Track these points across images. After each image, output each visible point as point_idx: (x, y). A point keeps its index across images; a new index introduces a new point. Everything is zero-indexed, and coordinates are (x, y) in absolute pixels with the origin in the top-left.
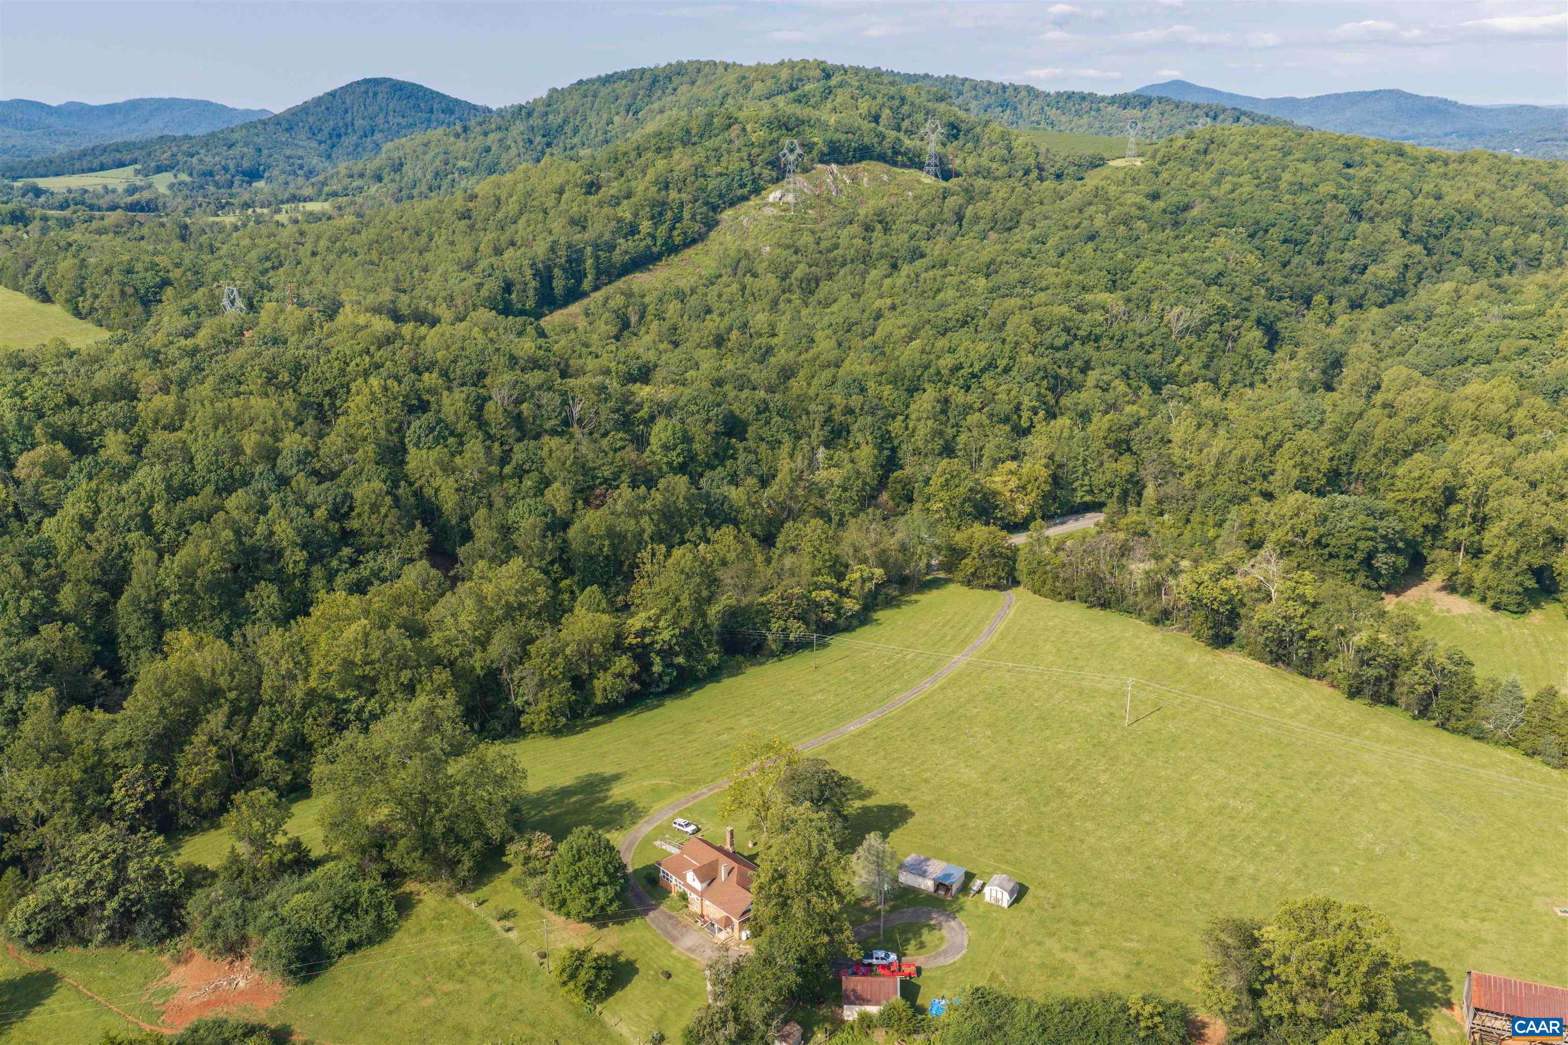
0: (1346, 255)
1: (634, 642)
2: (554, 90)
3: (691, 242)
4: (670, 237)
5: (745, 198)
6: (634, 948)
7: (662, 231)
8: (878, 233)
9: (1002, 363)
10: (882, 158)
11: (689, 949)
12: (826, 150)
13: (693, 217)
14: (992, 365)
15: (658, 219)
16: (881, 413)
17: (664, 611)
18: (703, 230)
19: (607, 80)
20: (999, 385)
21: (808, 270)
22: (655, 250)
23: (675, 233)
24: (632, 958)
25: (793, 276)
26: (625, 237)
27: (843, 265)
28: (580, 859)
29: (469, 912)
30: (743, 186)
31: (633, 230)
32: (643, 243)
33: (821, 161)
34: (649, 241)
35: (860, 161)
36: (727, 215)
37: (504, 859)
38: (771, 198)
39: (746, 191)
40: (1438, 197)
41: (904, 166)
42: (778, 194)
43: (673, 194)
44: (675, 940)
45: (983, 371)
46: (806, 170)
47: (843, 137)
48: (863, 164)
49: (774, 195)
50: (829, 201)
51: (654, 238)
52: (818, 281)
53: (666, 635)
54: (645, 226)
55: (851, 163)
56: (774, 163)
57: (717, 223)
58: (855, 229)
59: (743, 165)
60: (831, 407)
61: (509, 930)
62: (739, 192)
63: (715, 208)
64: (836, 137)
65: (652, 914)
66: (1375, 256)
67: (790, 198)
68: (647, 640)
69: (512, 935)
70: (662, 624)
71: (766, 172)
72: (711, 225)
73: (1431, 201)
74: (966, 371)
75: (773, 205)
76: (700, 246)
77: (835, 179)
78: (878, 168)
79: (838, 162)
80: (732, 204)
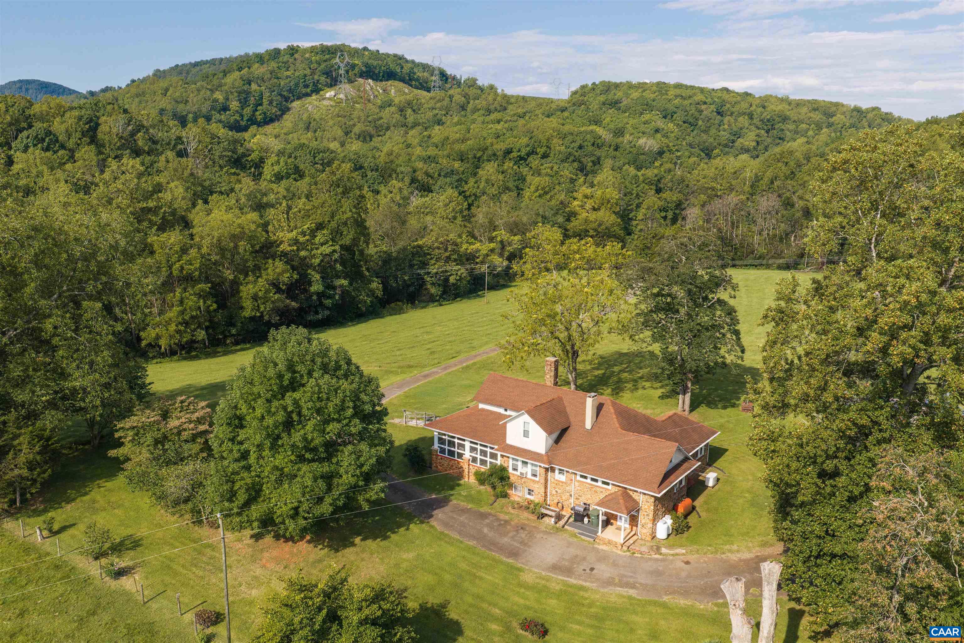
0: (722, 133)
1: (289, 249)
2: (158, 71)
3: (268, 120)
4: (253, 115)
5: (308, 95)
6: (430, 579)
7: (248, 111)
8: (409, 111)
9: (541, 151)
10: (402, 80)
11: (555, 568)
12: (364, 69)
13: (271, 103)
14: (533, 152)
15: (244, 103)
16: (456, 177)
17: (320, 226)
18: (279, 113)
19: (196, 64)
20: (542, 165)
21: (364, 128)
22: (243, 123)
23: (258, 113)
24: (433, 600)
25: (354, 131)
26: (219, 112)
27: (388, 129)
28: (294, 385)
29: (27, 549)
30: (306, 86)
31: (225, 109)
32: (232, 119)
33: (361, 76)
34: (237, 117)
35: (387, 80)
36: (296, 104)
37: (112, 453)
38: (328, 95)
39: (309, 90)
40: (764, 107)
41: (417, 88)
42: (333, 93)
43: (254, 86)
44: (514, 554)
45: (528, 155)
46: (350, 81)
47: (375, 63)
48: (390, 82)
49: (330, 93)
50: (369, 101)
51: (242, 116)
52: (371, 137)
53: (326, 249)
54: (234, 105)
55: (381, 81)
56: (327, 73)
57: (288, 109)
58: (393, 109)
59: (306, 72)
60: (414, 171)
61: (120, 573)
62: (304, 91)
63: (287, 99)
64: (370, 62)
65: (439, 514)
66: (738, 134)
67: (342, 96)
68: (303, 253)
69: (126, 583)
70: (319, 238)
71: (323, 79)
72: (285, 110)
73: (760, 109)
74: (514, 154)
75: (329, 99)
76: (276, 124)
77: (372, 88)
78: (401, 85)
79: (373, 80)
80: (299, 98)
